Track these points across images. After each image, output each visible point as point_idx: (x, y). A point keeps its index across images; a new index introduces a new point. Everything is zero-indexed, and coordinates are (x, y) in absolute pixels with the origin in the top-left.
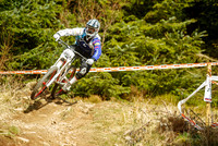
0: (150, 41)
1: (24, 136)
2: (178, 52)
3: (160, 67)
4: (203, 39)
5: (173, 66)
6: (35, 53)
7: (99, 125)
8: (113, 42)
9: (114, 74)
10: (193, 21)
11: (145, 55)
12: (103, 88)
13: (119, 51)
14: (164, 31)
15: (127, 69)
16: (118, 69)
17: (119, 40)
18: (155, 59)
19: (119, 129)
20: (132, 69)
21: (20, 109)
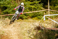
0: (31, 6)
1: (6, 33)
2: (37, 8)
3: (34, 12)
4: (43, 5)
5: (37, 11)
6: (7, 10)
7: (22, 28)
9: (24, 14)
10: (40, 1)
11: (30, 9)
14: (34, 3)
15: (27, 13)
16: (25, 13)
17: (25, 6)
18: (33, 10)
19: (26, 29)
20: (28, 12)
21: (4, 25)
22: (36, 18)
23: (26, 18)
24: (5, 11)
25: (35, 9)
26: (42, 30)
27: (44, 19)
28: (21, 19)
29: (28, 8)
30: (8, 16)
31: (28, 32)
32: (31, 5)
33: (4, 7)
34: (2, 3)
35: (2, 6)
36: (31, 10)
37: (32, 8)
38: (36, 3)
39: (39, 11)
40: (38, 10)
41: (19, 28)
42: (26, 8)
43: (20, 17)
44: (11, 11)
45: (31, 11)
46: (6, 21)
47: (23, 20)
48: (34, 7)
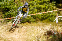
0: (40, 6)
2: (48, 8)
3: (44, 13)
8: (30, 7)
9: (31, 16)
11: (39, 10)
12: (29, 20)
13: (32, 9)
14: (44, 2)
17: (32, 6)
18: (42, 10)
21: (7, 31)
22: (46, 20)
23: (34, 21)
24: (7, 14)
25: (46, 9)
26: (54, 35)
27: (57, 21)
28: (27, 23)
29: (37, 9)
30: (11, 19)
31: (36, 38)
32: (40, 4)
33: (6, 8)
34: (2, 3)
35: (3, 7)
36: (41, 10)
37: (41, 8)
38: (46, 2)
39: (51, 11)
40: (49, 11)
41: (25, 33)
42: (33, 8)
43: (27, 20)
44: (14, 12)
45: (41, 12)
46: (9, 26)
47: (30, 23)
48: (44, 6)
